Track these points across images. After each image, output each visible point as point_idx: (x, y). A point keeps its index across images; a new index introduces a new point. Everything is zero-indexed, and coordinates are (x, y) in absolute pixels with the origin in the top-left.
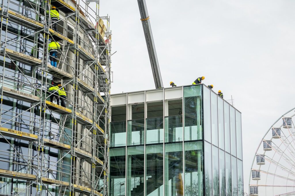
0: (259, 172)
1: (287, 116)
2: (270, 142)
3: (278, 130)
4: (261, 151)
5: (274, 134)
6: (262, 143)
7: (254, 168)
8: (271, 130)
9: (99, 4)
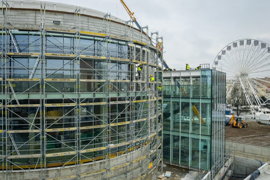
0: (215, 68)
1: (229, 45)
2: (220, 56)
3: (224, 51)
4: (217, 60)
5: (222, 53)
6: (217, 57)
7: (213, 67)
8: (221, 51)
9: (148, 29)
